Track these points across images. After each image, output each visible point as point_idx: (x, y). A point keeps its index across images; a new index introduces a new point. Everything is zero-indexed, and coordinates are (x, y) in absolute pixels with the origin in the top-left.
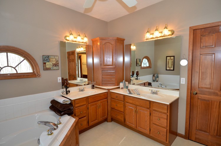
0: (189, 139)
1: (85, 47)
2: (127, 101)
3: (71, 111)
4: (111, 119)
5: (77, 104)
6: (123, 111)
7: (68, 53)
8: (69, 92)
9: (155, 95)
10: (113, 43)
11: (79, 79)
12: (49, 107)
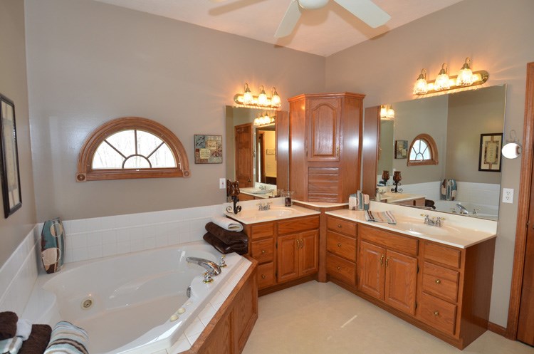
0: (516, 339)
1: (274, 115)
2: (363, 236)
3: (244, 246)
4: (325, 276)
5: (255, 233)
6: (354, 259)
7: (237, 128)
8: (240, 209)
9: (433, 228)
10: (336, 104)
11: (258, 186)
12: (202, 236)
